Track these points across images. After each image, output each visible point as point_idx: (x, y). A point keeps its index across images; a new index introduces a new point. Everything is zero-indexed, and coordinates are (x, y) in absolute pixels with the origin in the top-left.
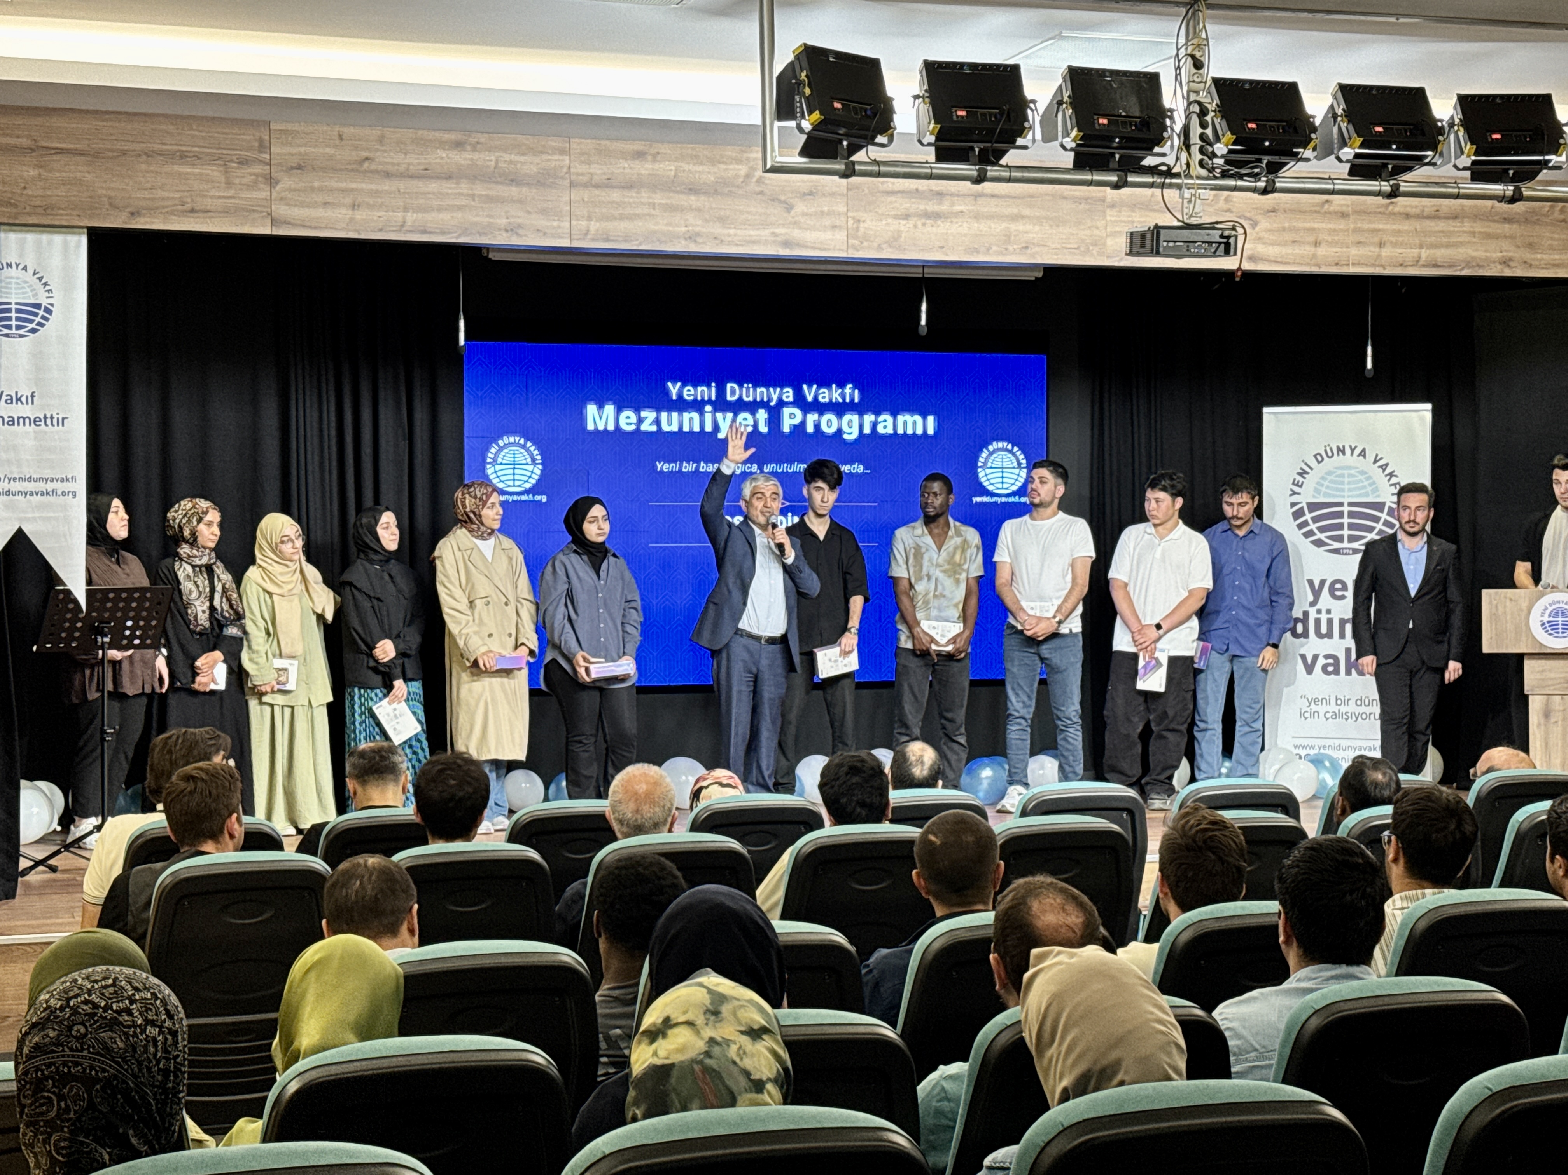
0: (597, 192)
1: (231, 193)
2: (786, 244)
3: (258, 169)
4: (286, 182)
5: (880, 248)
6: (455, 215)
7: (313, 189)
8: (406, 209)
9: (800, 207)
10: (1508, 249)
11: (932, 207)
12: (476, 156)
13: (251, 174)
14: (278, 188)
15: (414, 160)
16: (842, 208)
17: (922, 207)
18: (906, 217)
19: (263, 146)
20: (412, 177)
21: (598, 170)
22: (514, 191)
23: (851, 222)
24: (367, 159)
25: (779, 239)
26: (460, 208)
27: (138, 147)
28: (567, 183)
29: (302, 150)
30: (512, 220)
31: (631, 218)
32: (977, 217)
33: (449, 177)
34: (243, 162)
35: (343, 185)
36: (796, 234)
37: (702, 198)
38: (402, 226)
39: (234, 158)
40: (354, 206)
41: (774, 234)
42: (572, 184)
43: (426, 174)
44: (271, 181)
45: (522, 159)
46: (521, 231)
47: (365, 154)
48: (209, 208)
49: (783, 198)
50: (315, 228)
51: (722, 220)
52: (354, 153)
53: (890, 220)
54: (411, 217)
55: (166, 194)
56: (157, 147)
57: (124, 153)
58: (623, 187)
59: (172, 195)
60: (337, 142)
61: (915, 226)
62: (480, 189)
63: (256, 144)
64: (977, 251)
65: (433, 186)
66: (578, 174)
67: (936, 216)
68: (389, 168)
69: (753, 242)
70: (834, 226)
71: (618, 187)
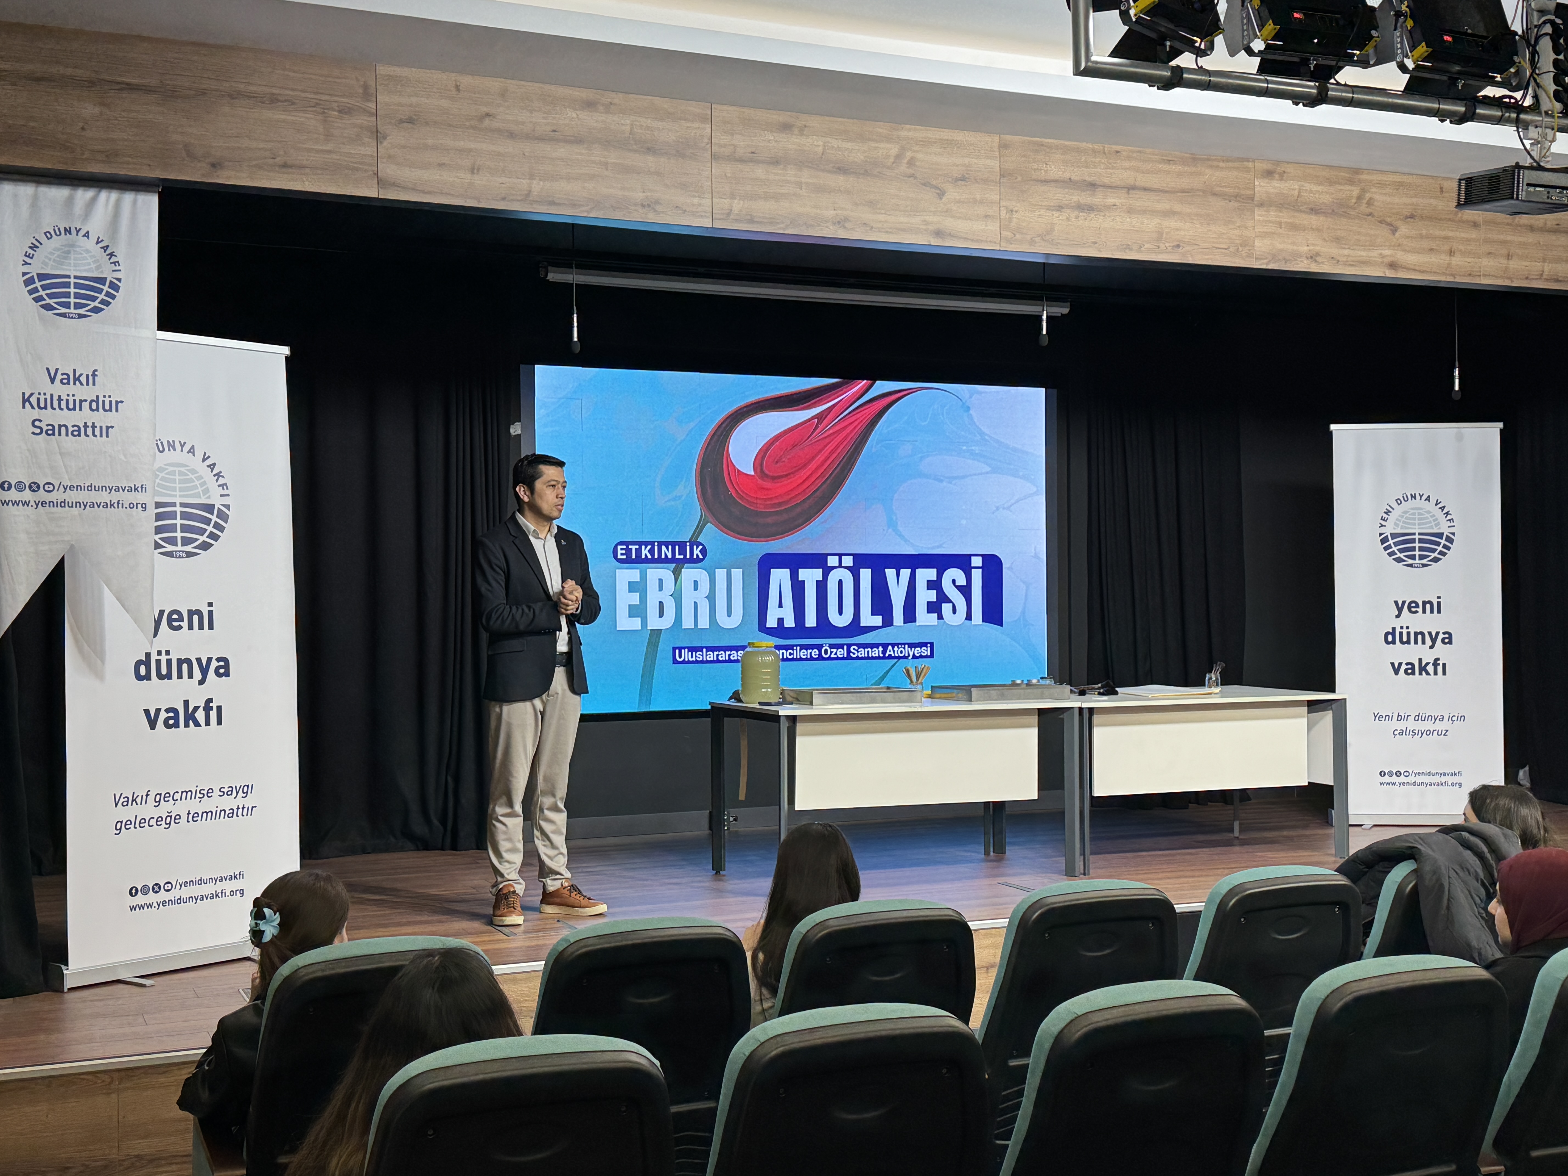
0: (740, 166)
1: (331, 146)
2: (938, 233)
3: (363, 120)
4: (395, 137)
5: (1032, 242)
6: (586, 185)
7: (426, 147)
8: (532, 177)
9: (953, 193)
11: (1085, 198)
12: (609, 118)
13: (354, 126)
14: (385, 144)
15: (540, 120)
16: (993, 198)
17: (1075, 198)
18: (1060, 208)
19: (368, 94)
20: (538, 139)
21: (742, 143)
22: (651, 161)
23: (1003, 212)
24: (488, 115)
25: (931, 228)
26: (592, 177)
27: (220, 86)
28: (707, 155)
29: (414, 100)
30: (648, 194)
31: (777, 197)
32: (1130, 211)
33: (579, 141)
34: (346, 111)
35: (461, 144)
36: (948, 224)
37: (852, 179)
39: (335, 105)
40: (473, 170)
41: (926, 223)
42: (713, 157)
43: (554, 137)
45: (660, 124)
46: (657, 207)
47: (484, 109)
48: (305, 162)
49: (934, 183)
50: (429, 193)
51: (871, 204)
52: (473, 107)
53: (1043, 212)
55: (253, 145)
56: (242, 87)
57: (203, 93)
58: (768, 163)
59: (261, 145)
60: (454, 92)
61: (1068, 219)
62: (613, 157)
63: (361, 91)
64: (1131, 247)
65: (562, 151)
66: (720, 146)
67: (1090, 208)
68: (513, 127)
69: (904, 230)
70: (986, 216)
71: (762, 162)
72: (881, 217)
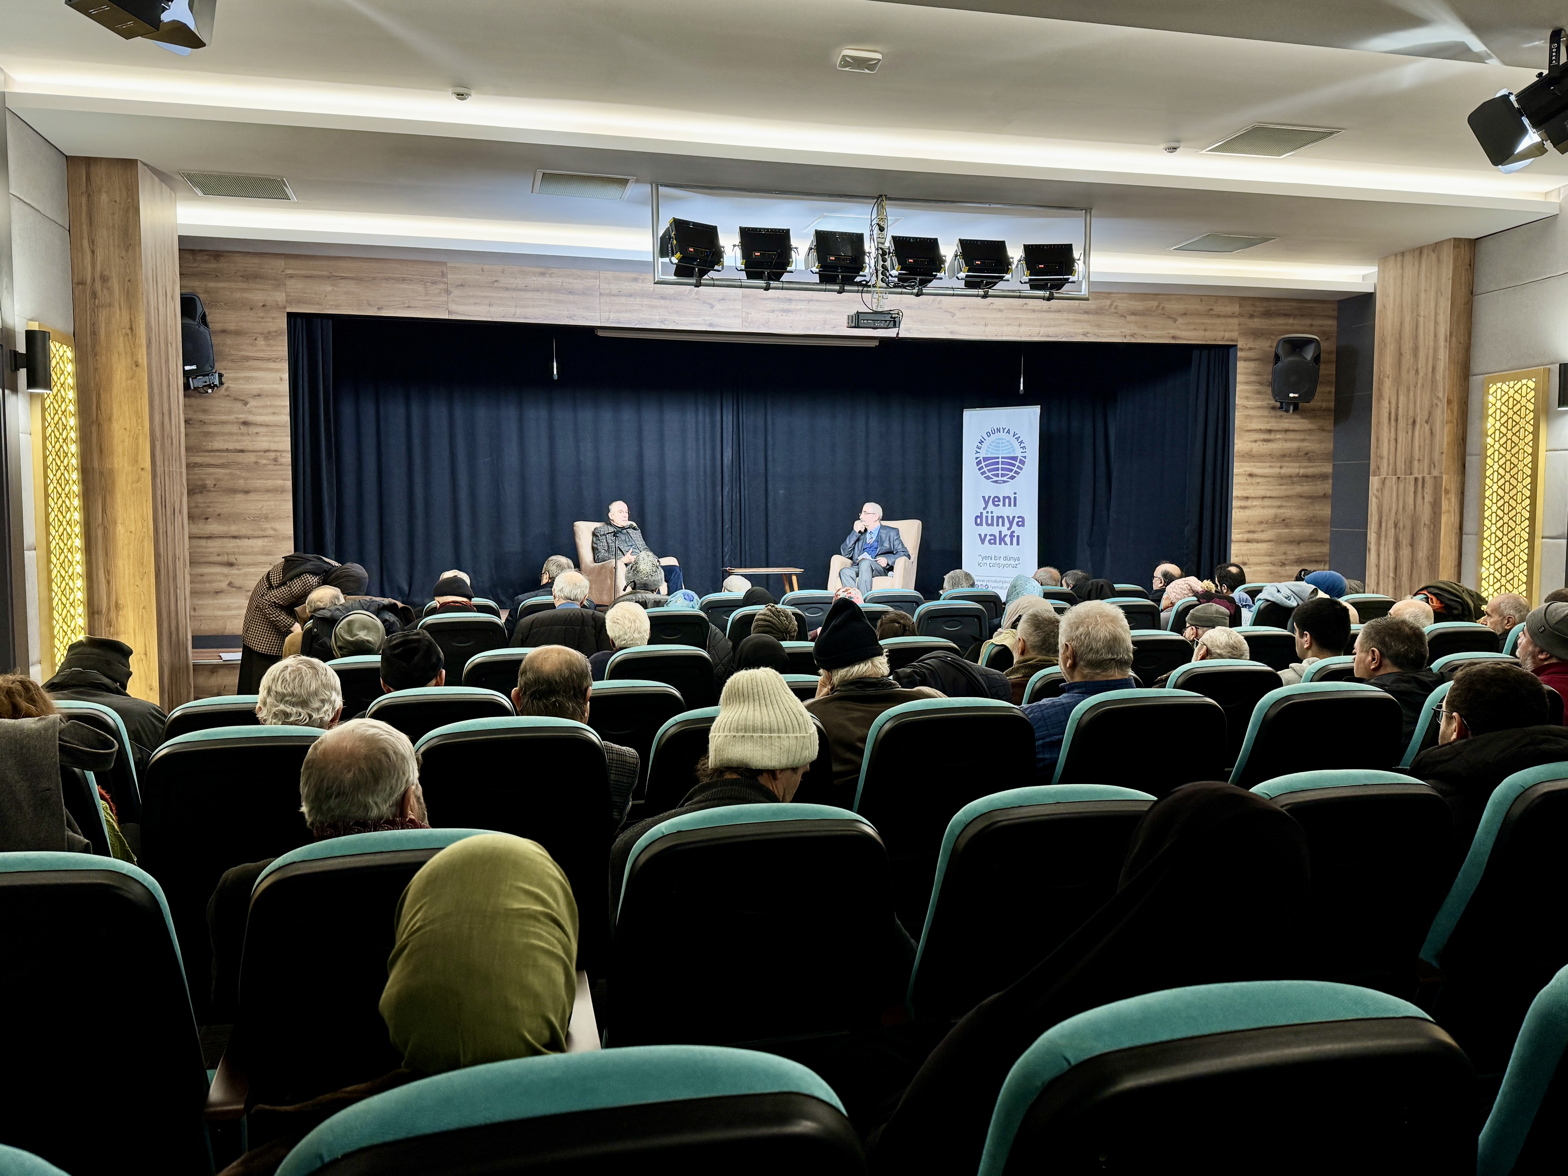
0: (613, 298)
1: (428, 298)
2: (711, 325)
3: (442, 286)
4: (456, 292)
5: (759, 327)
7: (469, 296)
8: (516, 307)
9: (718, 306)
10: (1087, 328)
11: (786, 306)
12: (552, 280)
13: (437, 289)
14: (451, 295)
15: (520, 282)
16: (740, 307)
17: (781, 306)
18: (773, 311)
19: (443, 275)
20: (520, 290)
21: (614, 287)
22: (571, 297)
23: (744, 314)
24: (496, 281)
25: (707, 322)
26: (543, 306)
27: (382, 275)
28: (598, 294)
29: (463, 276)
30: (570, 312)
31: (631, 311)
32: (809, 311)
33: (538, 290)
34: (434, 283)
35: (484, 294)
36: (716, 320)
37: (668, 301)
38: (514, 315)
39: (429, 281)
40: (490, 305)
41: (705, 320)
42: (601, 294)
43: (526, 289)
44: (448, 292)
45: (575, 281)
46: (574, 318)
47: (495, 279)
48: (417, 305)
49: (709, 301)
50: (470, 316)
51: (677, 312)
52: (489, 278)
53: (764, 313)
54: (518, 311)
55: (395, 299)
56: (390, 275)
57: (374, 279)
58: (627, 296)
59: (399, 299)
60: (481, 272)
61: (777, 316)
62: (553, 296)
63: (440, 274)
64: (808, 328)
65: (530, 295)
66: (604, 289)
67: (788, 311)
68: (507, 286)
69: (694, 324)
70: (735, 316)
71: (625, 296)
72: (683, 319)
